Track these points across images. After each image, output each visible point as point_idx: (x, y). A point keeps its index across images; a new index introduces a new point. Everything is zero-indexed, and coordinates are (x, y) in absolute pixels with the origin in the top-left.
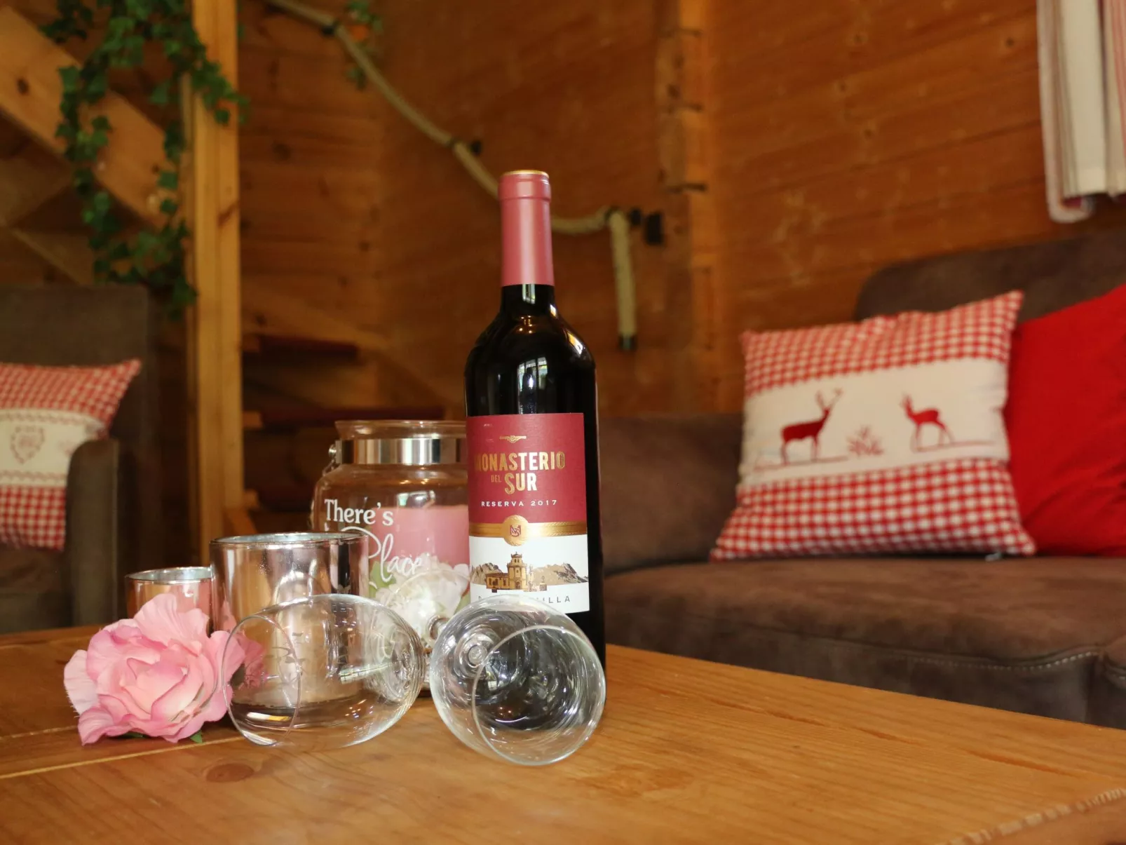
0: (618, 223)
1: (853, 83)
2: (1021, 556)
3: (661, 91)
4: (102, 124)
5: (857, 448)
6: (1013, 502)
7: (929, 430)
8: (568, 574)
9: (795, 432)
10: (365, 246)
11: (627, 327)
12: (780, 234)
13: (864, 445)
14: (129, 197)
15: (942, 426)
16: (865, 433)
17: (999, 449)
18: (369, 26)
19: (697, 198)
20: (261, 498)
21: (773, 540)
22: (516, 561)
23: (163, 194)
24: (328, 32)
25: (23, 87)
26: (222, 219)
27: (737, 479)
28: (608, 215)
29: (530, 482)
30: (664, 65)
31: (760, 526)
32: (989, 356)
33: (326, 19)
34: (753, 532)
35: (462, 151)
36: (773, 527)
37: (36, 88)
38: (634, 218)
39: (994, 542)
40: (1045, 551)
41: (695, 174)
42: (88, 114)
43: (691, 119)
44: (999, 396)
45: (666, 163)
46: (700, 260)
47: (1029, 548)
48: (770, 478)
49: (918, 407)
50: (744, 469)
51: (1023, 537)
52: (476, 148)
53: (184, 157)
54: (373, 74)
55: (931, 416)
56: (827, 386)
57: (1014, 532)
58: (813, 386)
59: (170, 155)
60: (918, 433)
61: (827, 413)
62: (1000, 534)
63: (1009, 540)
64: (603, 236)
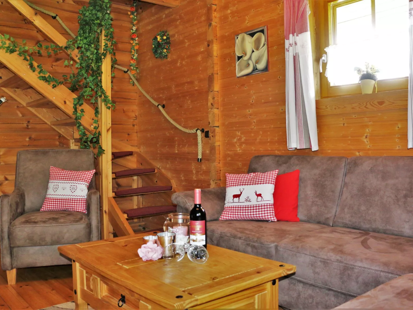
0: (199, 132)
1: (251, 111)
2: (274, 221)
3: (209, 104)
4: (82, 111)
5: (247, 200)
6: (273, 211)
7: (259, 198)
8: (203, 240)
9: (235, 196)
10: (134, 125)
11: (200, 157)
12: (235, 140)
13: (248, 200)
14: (87, 126)
15: (262, 197)
16: (248, 197)
17: (272, 202)
18: (136, 70)
19: (217, 129)
20: (116, 194)
21: (231, 217)
22: (196, 239)
23: (95, 125)
24: (126, 72)
25: (65, 102)
26: (108, 131)
27: (225, 204)
28: (197, 131)
29: (198, 229)
30: (210, 98)
31: (228, 214)
32: (271, 183)
33: (126, 70)
34: (227, 215)
35: (160, 107)
36: (231, 214)
37: (67, 102)
38: (202, 131)
39: (270, 219)
40: (278, 221)
41: (217, 124)
42: (79, 108)
43: (216, 111)
44: (273, 191)
45: (210, 120)
46: (217, 144)
47: (276, 220)
48: (231, 205)
49: (258, 193)
50: (226, 202)
51: (275, 218)
52: (163, 106)
53: (99, 116)
54: (136, 82)
55: (260, 195)
56: (241, 187)
57: (273, 217)
58: (239, 187)
59: (96, 116)
60: (257, 198)
61: (241, 193)
62: (271, 218)
63: (272, 219)
64: (196, 135)
